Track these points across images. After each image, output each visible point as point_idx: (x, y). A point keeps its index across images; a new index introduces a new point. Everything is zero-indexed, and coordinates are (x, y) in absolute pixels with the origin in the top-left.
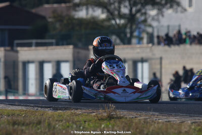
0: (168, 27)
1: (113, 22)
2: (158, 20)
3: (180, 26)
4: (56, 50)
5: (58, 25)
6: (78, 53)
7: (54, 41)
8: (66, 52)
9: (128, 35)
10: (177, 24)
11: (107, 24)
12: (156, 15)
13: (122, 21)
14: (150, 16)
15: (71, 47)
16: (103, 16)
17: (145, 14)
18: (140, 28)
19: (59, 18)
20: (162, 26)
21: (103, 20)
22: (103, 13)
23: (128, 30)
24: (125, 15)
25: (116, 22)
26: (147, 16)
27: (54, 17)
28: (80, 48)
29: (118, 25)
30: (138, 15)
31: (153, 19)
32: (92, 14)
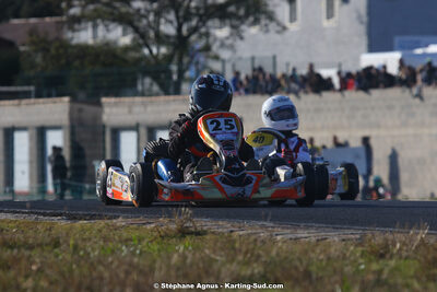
0: (253, 59)
1: (146, 51)
2: (232, 47)
3: (274, 58)
4: (37, 106)
5: (39, 59)
6: (80, 110)
7: (32, 88)
8: (56, 110)
9: (175, 77)
10: (269, 54)
11: (133, 55)
12: (227, 38)
13: (163, 50)
14: (215, 39)
15: (66, 99)
16: (126, 40)
17: (207, 35)
18: (197, 63)
19: (42, 44)
20: (240, 59)
21: (126, 49)
22: (124, 34)
23: (174, 68)
24: (168, 36)
25: (151, 51)
26: (211, 40)
27: (33, 43)
28: (82, 102)
29: (156, 57)
30: (194, 37)
31: (223, 45)
32: (104, 37)
